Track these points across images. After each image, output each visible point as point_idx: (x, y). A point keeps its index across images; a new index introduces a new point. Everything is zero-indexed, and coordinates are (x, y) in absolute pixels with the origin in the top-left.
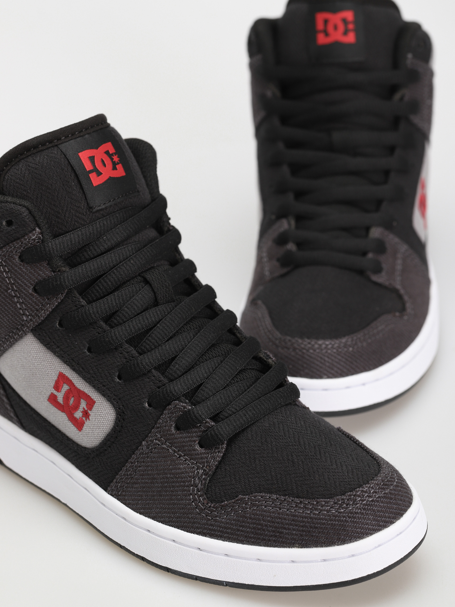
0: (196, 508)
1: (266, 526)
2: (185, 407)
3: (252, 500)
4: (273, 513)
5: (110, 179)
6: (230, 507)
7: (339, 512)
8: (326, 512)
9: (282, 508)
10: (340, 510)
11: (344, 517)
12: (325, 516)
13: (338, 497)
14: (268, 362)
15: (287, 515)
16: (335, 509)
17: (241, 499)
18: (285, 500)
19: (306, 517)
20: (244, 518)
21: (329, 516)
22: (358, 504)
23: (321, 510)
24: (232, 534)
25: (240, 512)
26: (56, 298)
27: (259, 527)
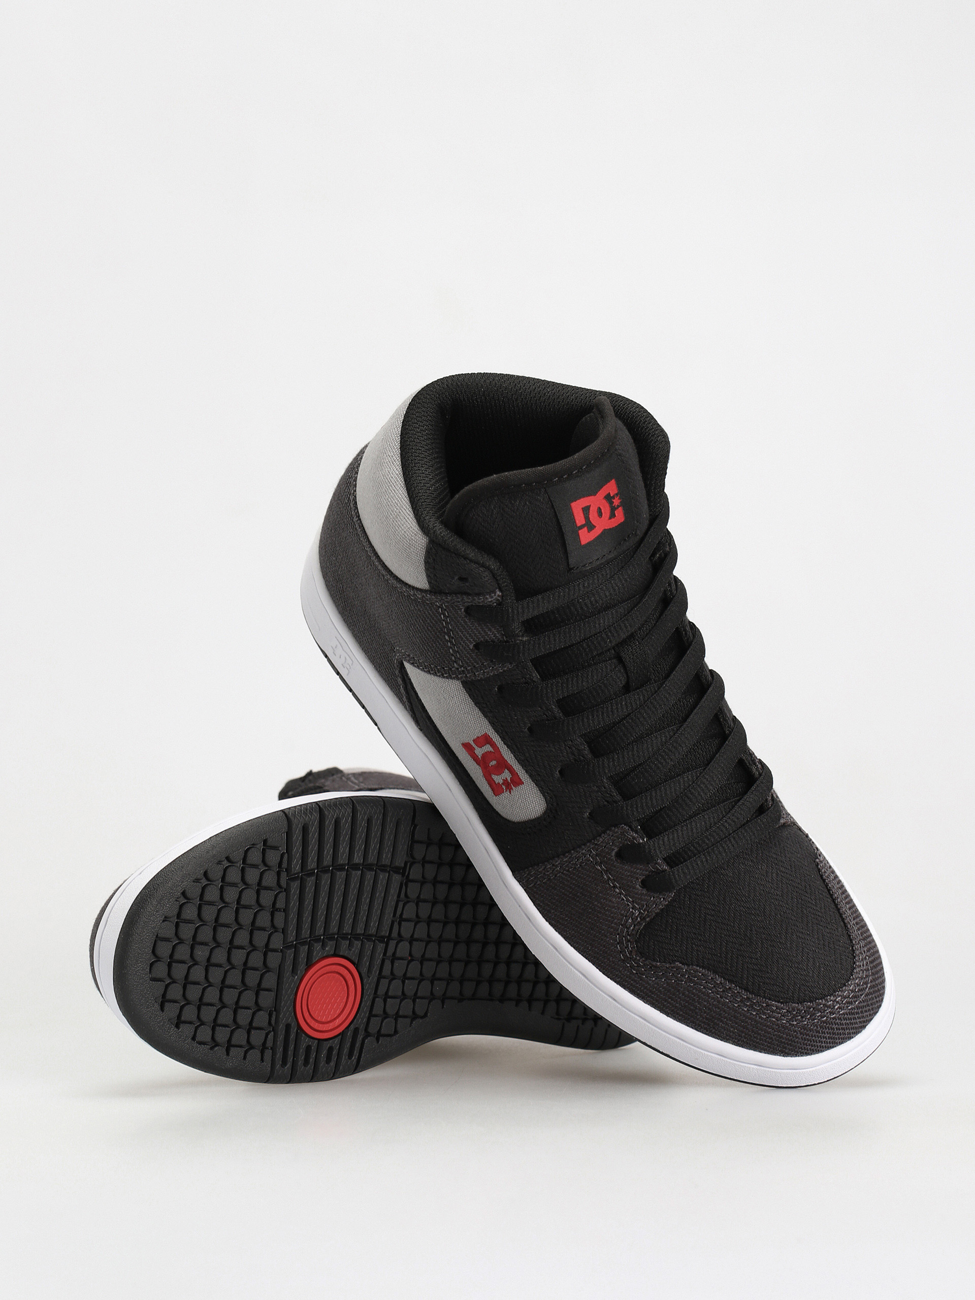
0: (621, 952)
1: (700, 1009)
2: (634, 838)
3: (690, 973)
4: (713, 998)
5: (605, 532)
6: (662, 971)
7: (790, 1024)
8: (774, 1019)
9: (725, 998)
10: (793, 1021)
11: (795, 1031)
12: (773, 1024)
13: (794, 1005)
14: (751, 769)
15: (729, 1007)
16: (787, 1019)
17: (678, 968)
18: (730, 988)
19: (750, 1019)
20: (676, 991)
21: (778, 1025)
22: (816, 1019)
23: (770, 1016)
24: (657, 1001)
25: (673, 981)
26: (503, 664)
27: (692, 1008)
